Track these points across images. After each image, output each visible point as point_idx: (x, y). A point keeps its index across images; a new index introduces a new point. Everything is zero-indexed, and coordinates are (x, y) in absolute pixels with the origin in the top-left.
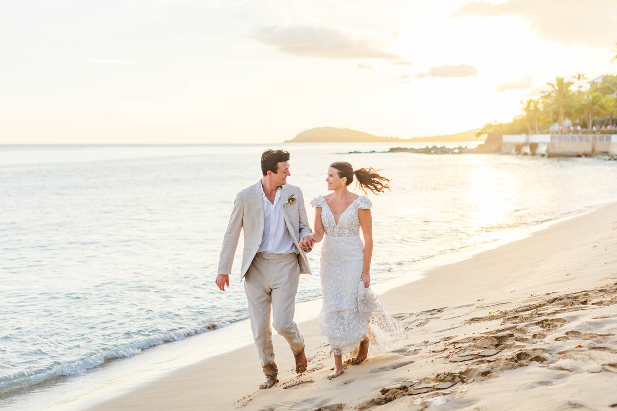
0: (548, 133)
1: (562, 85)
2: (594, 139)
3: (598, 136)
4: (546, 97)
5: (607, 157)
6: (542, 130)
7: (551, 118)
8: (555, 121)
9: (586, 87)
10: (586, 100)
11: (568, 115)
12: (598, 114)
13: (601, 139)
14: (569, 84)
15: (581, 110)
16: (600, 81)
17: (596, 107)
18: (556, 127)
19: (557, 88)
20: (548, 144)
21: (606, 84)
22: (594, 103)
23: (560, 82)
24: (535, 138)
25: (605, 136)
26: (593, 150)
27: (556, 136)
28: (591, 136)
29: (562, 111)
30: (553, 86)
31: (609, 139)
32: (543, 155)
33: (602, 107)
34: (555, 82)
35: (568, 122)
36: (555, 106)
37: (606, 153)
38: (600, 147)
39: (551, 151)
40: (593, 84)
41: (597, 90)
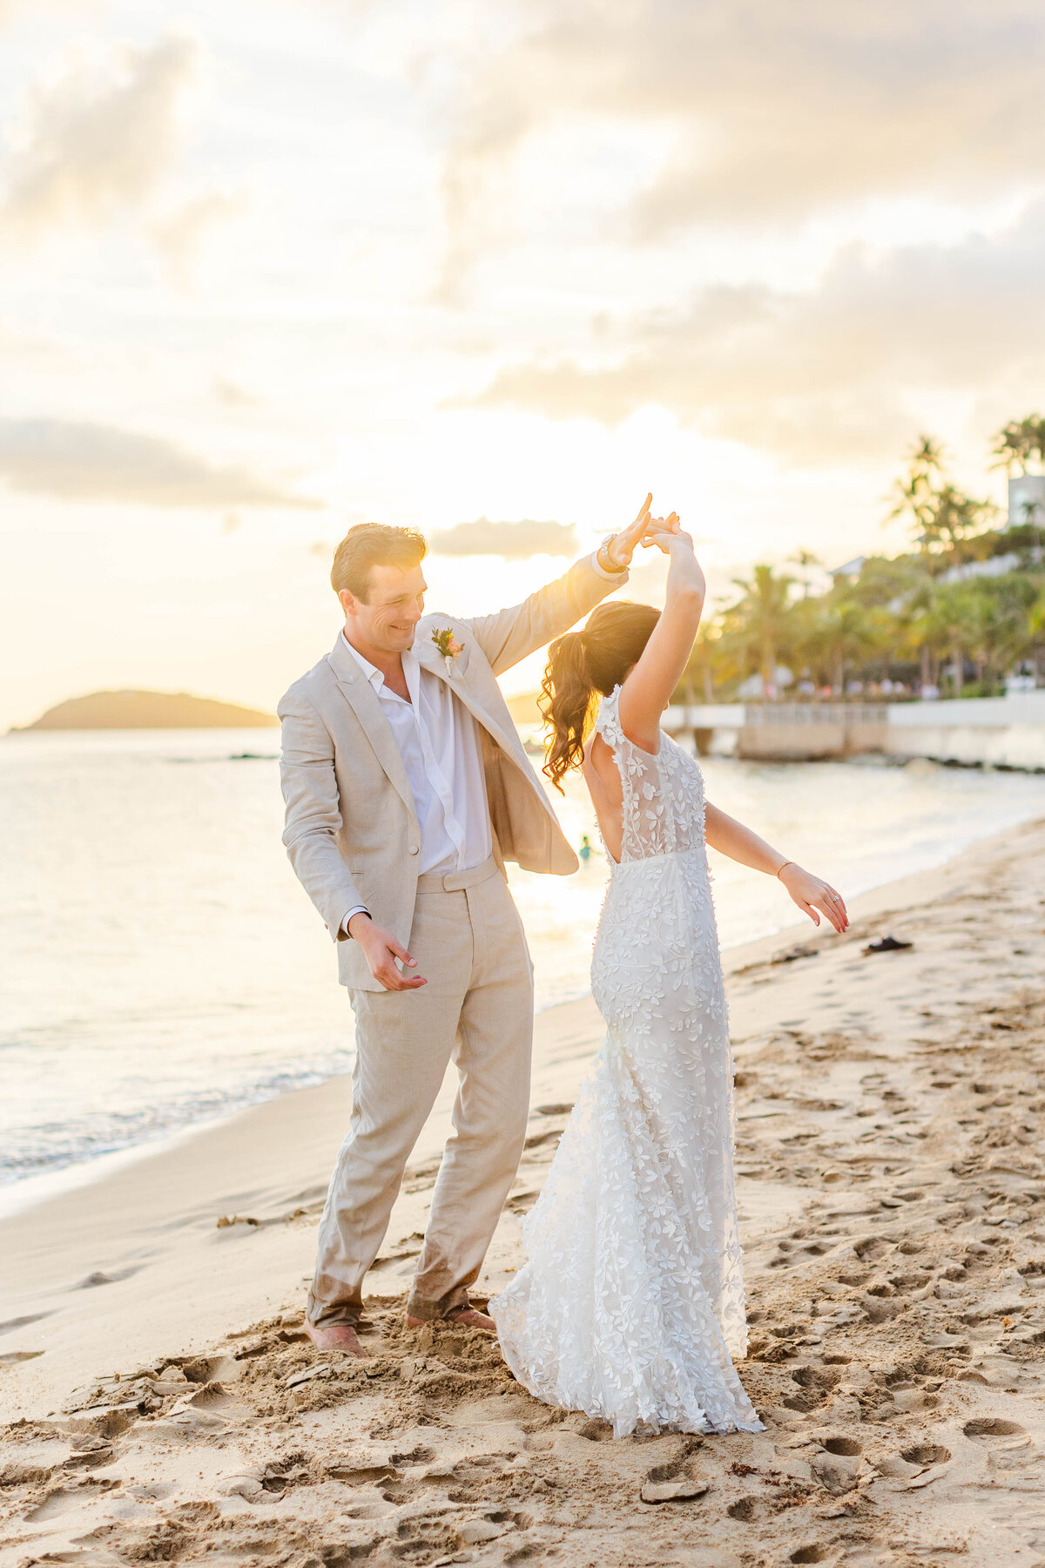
0: (736, 701)
1: (768, 584)
2: (849, 716)
3: (858, 708)
4: (729, 613)
5: (879, 760)
6: (724, 695)
7: (742, 662)
8: (753, 671)
9: (821, 585)
10: (828, 618)
11: (784, 657)
12: (853, 654)
13: (865, 717)
14: (786, 582)
15: (816, 644)
16: (856, 569)
17: (850, 639)
18: (754, 686)
19: (755, 587)
20: (740, 731)
21: (873, 581)
22: (846, 627)
23: (763, 574)
24: (706, 715)
25: (874, 710)
26: (847, 744)
27: (758, 709)
28: (840, 710)
29: (768, 648)
30: (745, 585)
31: (883, 716)
32: (727, 757)
33: (865, 638)
34: (750, 576)
35: (783, 675)
36: (753, 637)
37: (876, 751)
38: (864, 735)
39: (748, 747)
40: (839, 578)
41: (849, 595)
